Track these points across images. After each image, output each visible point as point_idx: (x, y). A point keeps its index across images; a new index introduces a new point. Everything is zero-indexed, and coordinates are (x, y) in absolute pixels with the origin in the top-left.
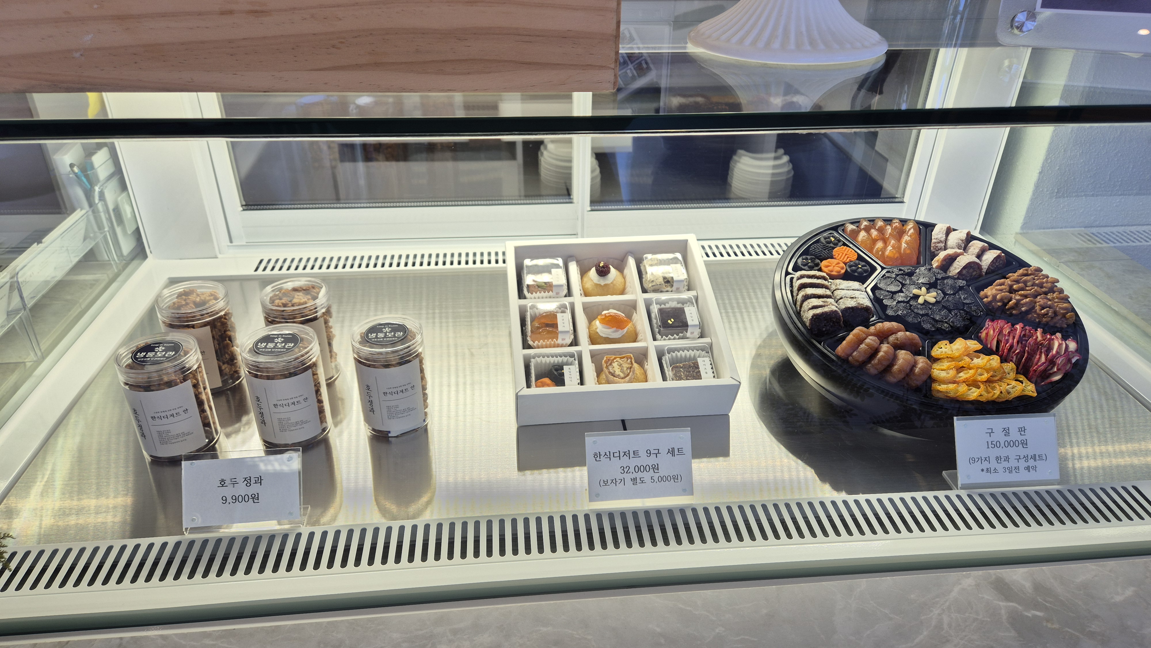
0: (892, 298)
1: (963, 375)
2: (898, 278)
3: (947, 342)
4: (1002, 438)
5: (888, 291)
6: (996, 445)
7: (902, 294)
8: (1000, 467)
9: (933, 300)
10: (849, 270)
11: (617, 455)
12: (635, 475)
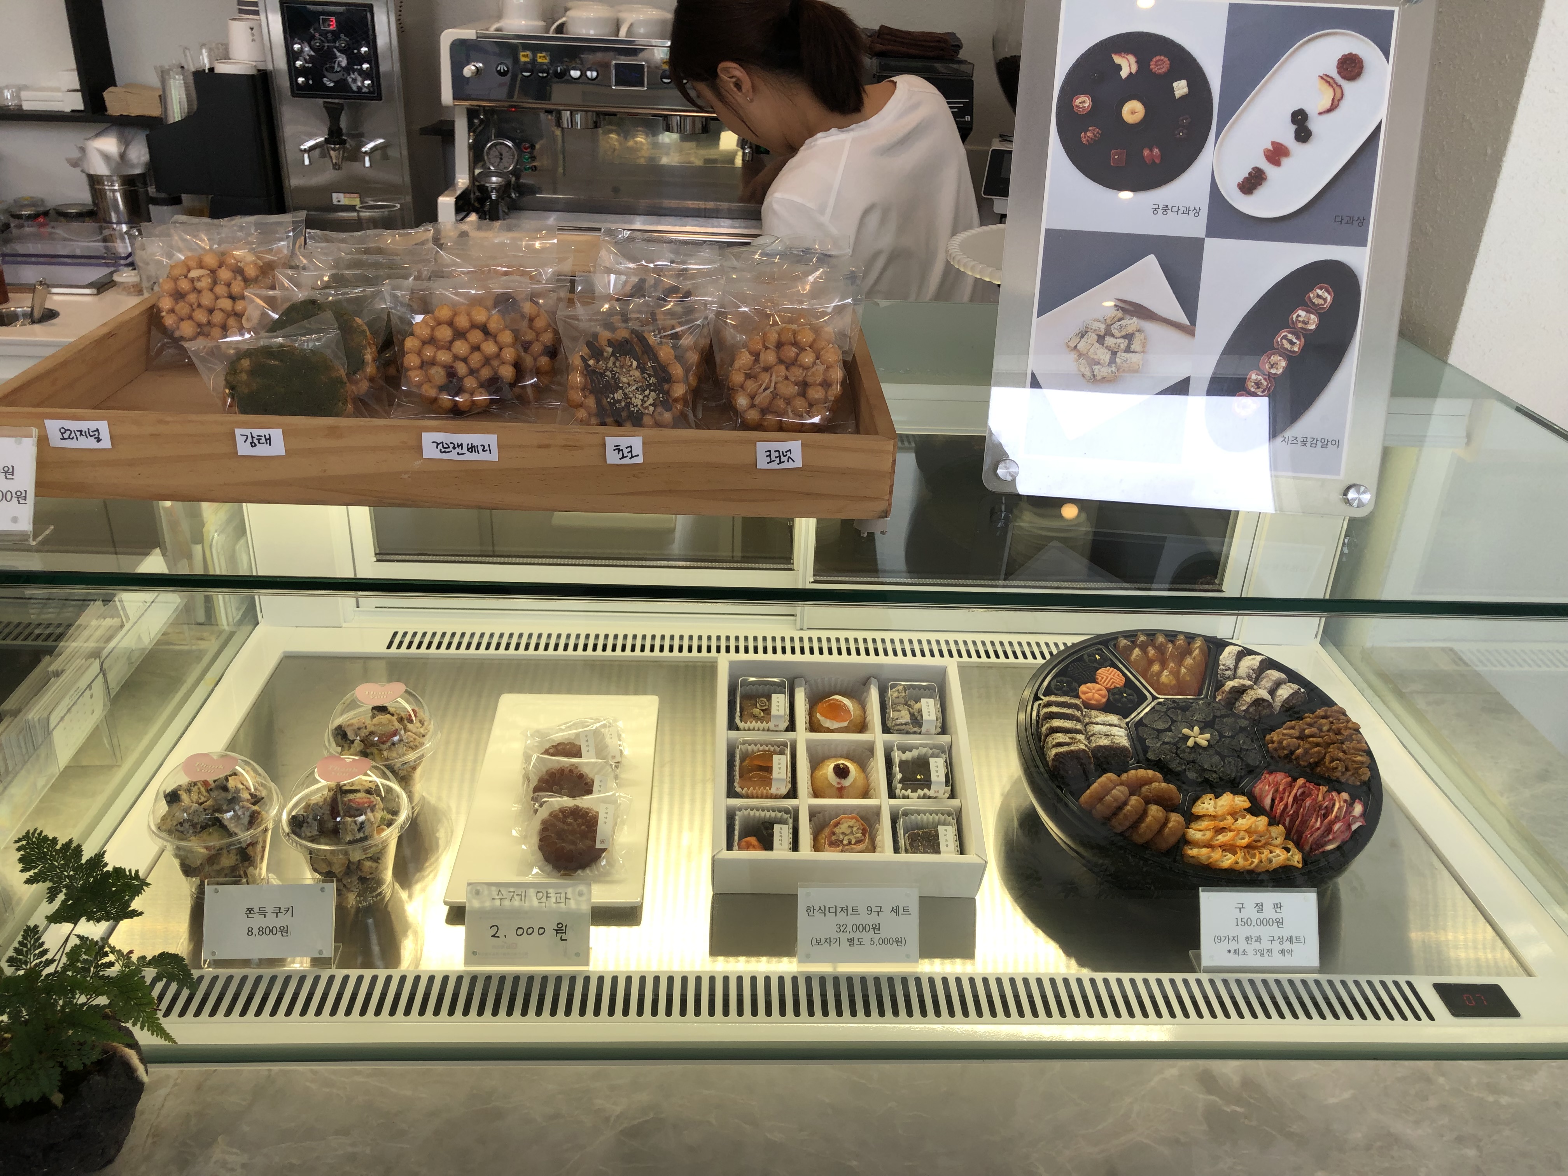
0: (1157, 737)
1: (1221, 838)
2: (1169, 713)
3: (1211, 796)
4: (1254, 915)
5: (1154, 729)
6: (1246, 922)
7: (1169, 734)
8: (1250, 949)
9: (1204, 743)
10: (1111, 698)
11: (833, 910)
12: (852, 935)
